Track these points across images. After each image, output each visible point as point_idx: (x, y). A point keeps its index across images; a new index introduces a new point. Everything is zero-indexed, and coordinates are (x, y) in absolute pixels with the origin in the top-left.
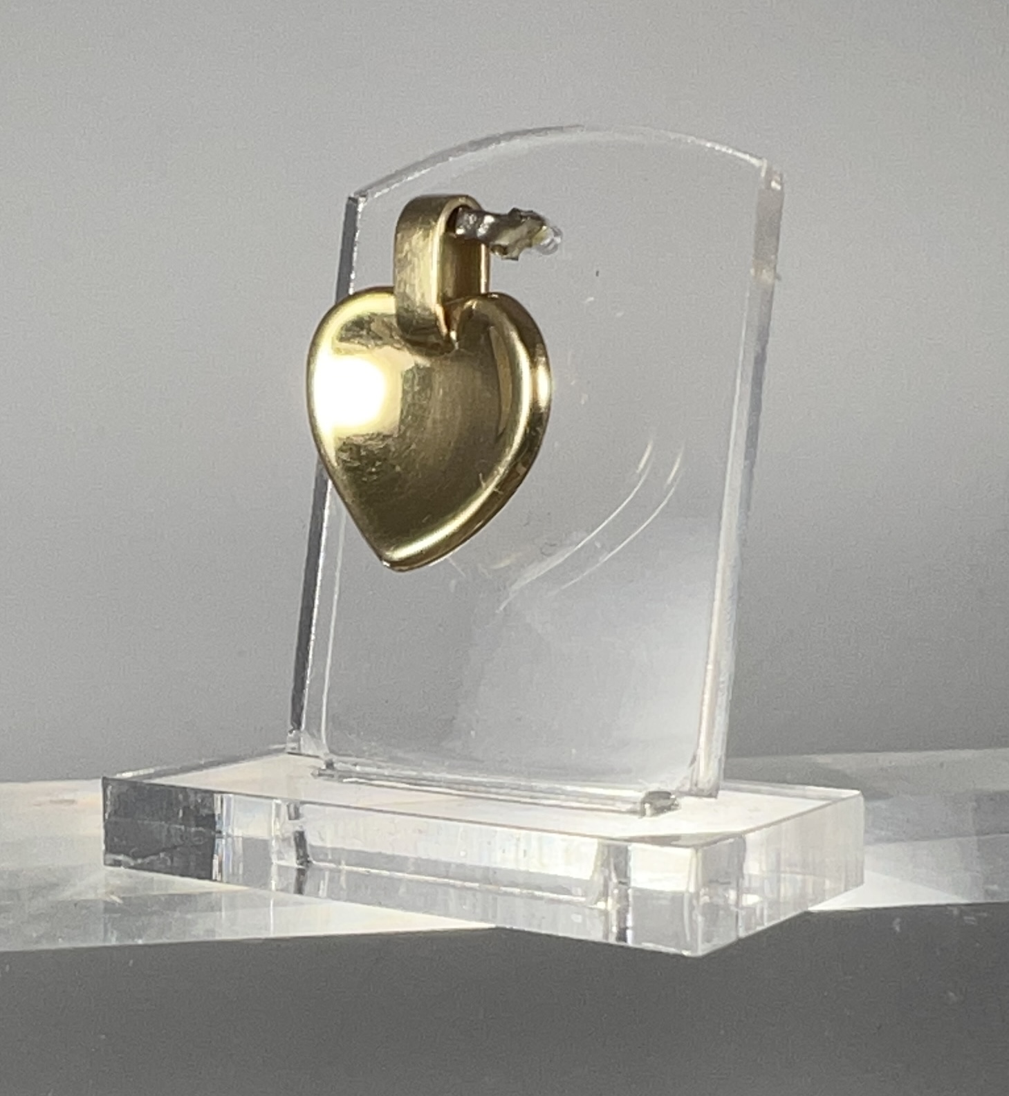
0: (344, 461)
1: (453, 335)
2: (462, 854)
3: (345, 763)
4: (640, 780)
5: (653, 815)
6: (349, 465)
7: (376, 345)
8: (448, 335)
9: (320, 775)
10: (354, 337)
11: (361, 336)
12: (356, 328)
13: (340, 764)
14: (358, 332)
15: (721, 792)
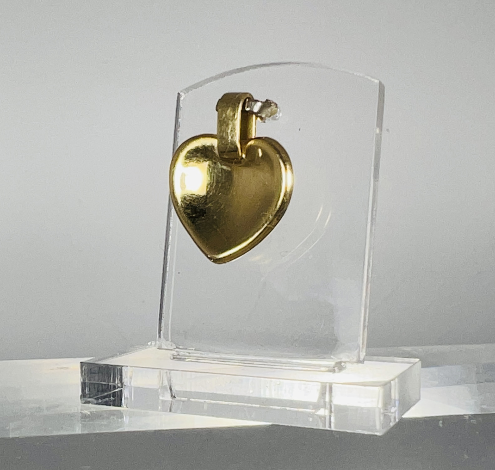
0: (188, 214)
1: (244, 156)
2: (251, 391)
3: (184, 352)
4: (332, 357)
5: (338, 372)
6: (191, 215)
7: (204, 161)
8: (242, 155)
9: (174, 358)
10: (193, 157)
11: (197, 156)
12: (195, 153)
13: (182, 353)
14: (196, 154)
15: (365, 362)
